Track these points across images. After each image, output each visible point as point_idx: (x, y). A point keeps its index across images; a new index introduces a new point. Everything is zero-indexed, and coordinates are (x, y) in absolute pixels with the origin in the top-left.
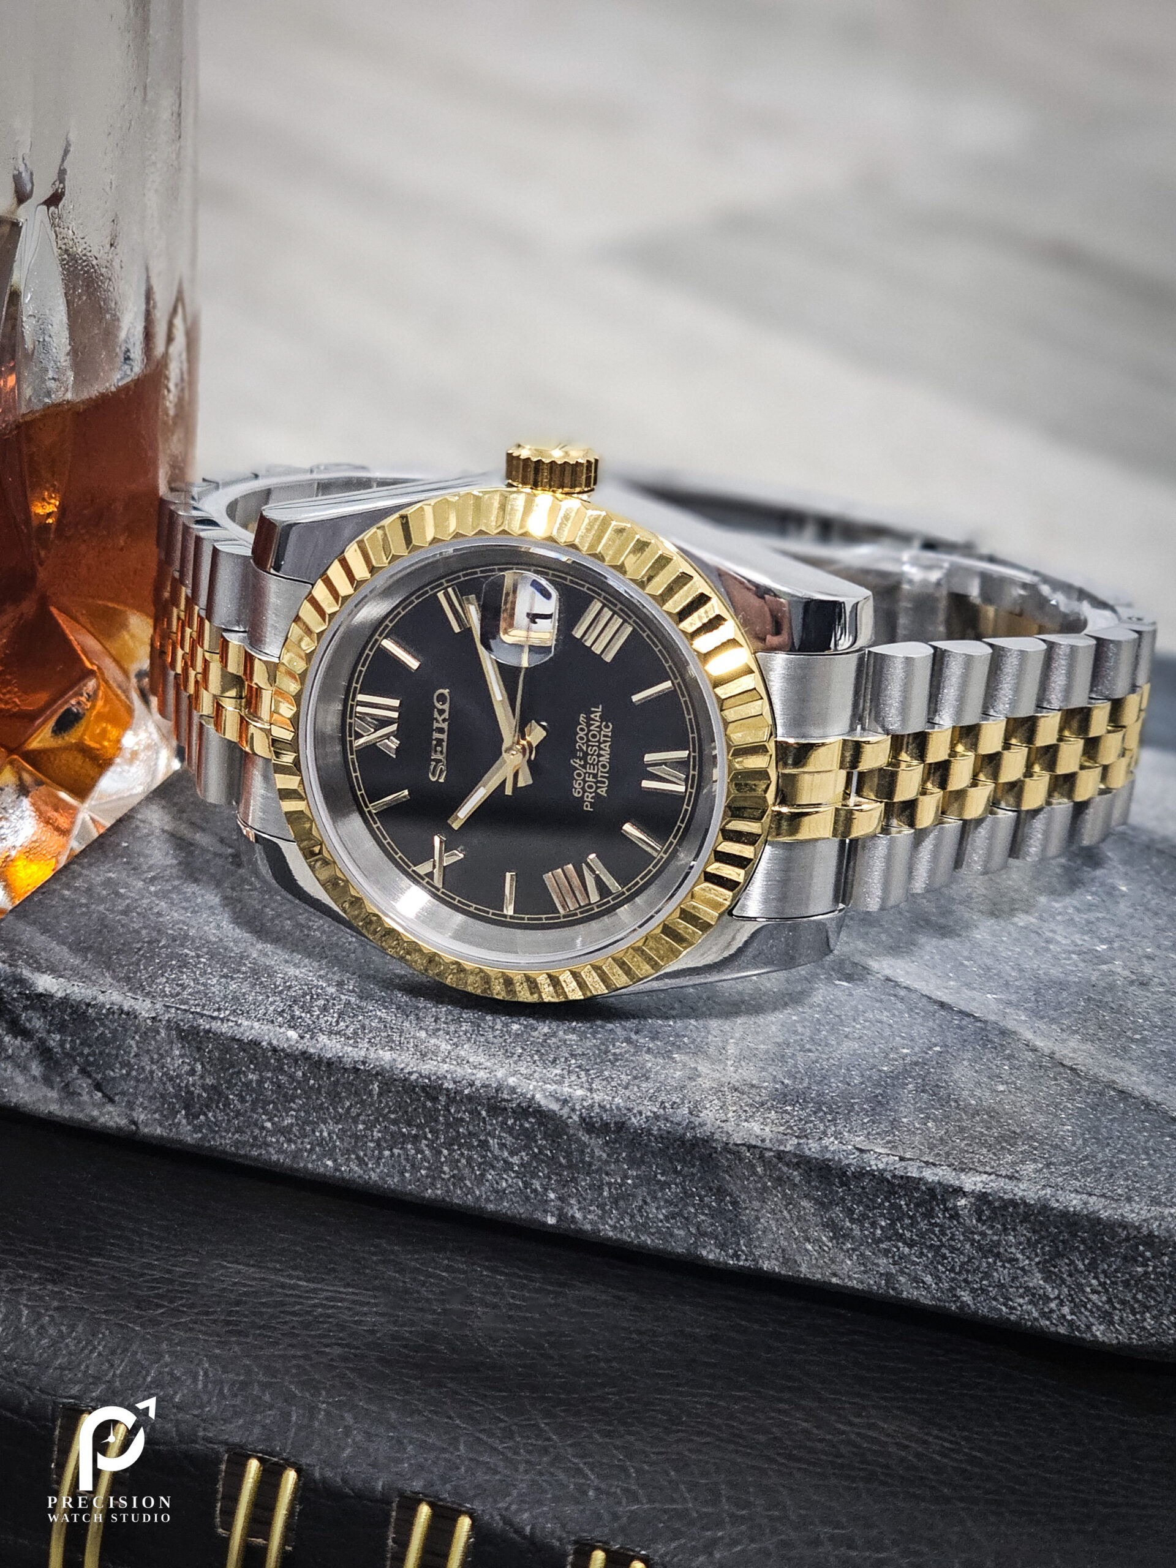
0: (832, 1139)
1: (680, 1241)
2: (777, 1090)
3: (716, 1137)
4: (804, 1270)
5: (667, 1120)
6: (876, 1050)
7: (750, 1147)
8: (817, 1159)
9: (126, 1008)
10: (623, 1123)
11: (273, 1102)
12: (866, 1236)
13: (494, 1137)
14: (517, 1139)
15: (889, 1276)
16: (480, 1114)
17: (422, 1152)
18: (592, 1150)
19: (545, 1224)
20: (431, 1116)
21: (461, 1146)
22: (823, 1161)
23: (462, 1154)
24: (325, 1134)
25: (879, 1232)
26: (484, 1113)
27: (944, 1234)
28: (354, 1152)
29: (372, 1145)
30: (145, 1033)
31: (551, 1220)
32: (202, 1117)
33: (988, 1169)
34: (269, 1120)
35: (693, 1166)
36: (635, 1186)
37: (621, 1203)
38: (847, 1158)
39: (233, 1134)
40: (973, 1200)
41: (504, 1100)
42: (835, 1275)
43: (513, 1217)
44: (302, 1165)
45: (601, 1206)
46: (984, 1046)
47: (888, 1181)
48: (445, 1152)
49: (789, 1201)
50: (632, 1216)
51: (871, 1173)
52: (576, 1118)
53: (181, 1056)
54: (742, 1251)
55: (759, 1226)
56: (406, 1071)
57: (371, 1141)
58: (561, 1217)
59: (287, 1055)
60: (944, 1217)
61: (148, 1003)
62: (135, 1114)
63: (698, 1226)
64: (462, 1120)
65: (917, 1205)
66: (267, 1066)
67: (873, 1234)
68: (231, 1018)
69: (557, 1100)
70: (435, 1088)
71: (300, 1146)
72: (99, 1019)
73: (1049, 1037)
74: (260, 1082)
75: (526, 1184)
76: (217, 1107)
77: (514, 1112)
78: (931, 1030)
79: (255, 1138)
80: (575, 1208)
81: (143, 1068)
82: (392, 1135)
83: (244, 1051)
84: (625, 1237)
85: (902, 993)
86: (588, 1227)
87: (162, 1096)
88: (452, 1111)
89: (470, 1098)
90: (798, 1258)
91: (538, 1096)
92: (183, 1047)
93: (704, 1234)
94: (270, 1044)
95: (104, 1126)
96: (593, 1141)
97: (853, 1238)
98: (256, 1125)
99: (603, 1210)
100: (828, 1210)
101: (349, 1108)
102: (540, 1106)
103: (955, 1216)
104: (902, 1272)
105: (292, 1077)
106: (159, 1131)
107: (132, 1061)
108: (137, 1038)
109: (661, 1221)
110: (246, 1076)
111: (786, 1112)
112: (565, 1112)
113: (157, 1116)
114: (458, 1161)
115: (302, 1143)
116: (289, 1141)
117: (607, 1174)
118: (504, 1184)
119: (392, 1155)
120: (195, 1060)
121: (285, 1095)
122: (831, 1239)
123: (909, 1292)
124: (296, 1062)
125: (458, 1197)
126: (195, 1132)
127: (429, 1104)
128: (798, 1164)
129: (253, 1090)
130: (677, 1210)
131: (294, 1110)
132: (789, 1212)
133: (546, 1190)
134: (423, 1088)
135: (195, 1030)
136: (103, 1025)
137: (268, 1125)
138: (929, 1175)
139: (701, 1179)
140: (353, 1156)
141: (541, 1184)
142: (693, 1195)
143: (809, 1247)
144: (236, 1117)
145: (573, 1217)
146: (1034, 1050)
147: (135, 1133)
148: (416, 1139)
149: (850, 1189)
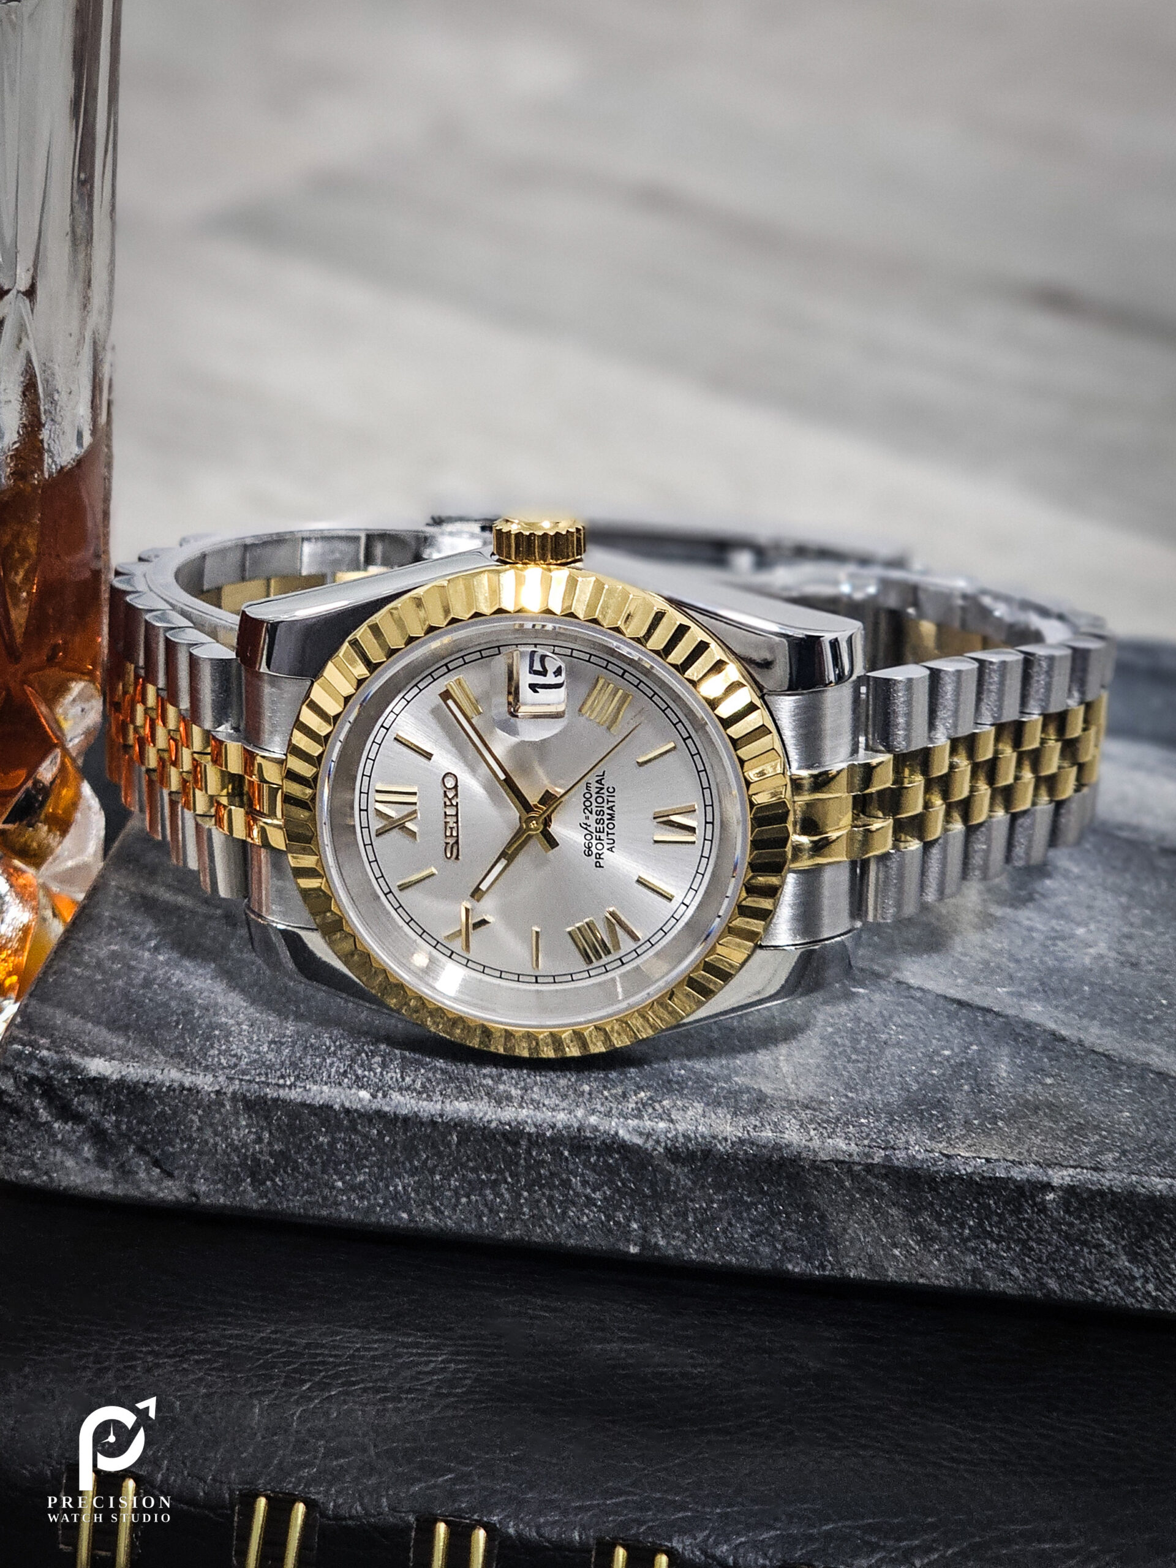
0: (917, 1148)
1: (765, 1256)
2: (844, 1104)
3: (804, 1155)
4: (891, 1273)
5: (752, 1143)
6: (920, 1055)
7: (838, 1163)
8: (905, 1168)
9: (187, 1085)
10: (710, 1151)
11: (345, 1162)
12: (953, 1237)
13: (575, 1177)
14: (599, 1175)
15: (975, 1272)
16: (562, 1154)
17: (501, 1196)
18: (678, 1180)
19: (628, 1253)
20: (511, 1161)
21: (541, 1187)
22: (912, 1170)
23: (543, 1194)
24: (400, 1188)
25: (967, 1231)
26: (566, 1153)
27: (1031, 1226)
28: (431, 1204)
29: (448, 1193)
30: (209, 1107)
31: (633, 1250)
32: (268, 1183)
33: (1072, 1163)
34: (340, 1179)
35: (781, 1185)
36: (720, 1209)
37: (707, 1228)
38: (934, 1165)
39: (302, 1196)
40: (1060, 1193)
41: (586, 1138)
42: (922, 1276)
43: (595, 1250)
44: (373, 1219)
45: (686, 1231)
46: (1015, 1040)
47: (977, 1183)
48: (525, 1194)
49: (876, 1209)
50: (716, 1239)
51: (960, 1177)
52: (662, 1150)
53: (247, 1126)
54: (829, 1262)
55: (847, 1237)
56: (485, 1120)
57: (450, 1189)
58: (644, 1244)
59: (361, 1115)
60: (1033, 1212)
61: (210, 1078)
62: (195, 1186)
63: (785, 1241)
64: (543, 1161)
65: (1006, 1203)
66: (339, 1127)
67: (962, 1234)
68: (298, 1083)
69: (641, 1134)
70: (516, 1134)
71: (372, 1202)
72: (158, 1098)
73: (1071, 1026)
74: (332, 1144)
75: (609, 1218)
76: (286, 1172)
77: (597, 1148)
78: (961, 1030)
79: (325, 1198)
80: (659, 1236)
81: (206, 1142)
82: (470, 1182)
83: (315, 1115)
84: (708, 1259)
85: (919, 994)
86: (671, 1252)
87: (225, 1166)
88: (534, 1153)
89: (552, 1140)
90: (886, 1264)
91: (621, 1132)
92: (250, 1117)
93: (792, 1250)
94: (343, 1106)
95: (163, 1200)
96: (678, 1171)
97: (941, 1240)
98: (326, 1185)
99: (689, 1235)
100: (916, 1216)
101: (425, 1162)
102: (624, 1141)
103: (1043, 1209)
104: (989, 1267)
105: (366, 1137)
106: (222, 1201)
107: (194, 1135)
108: (200, 1112)
109: (747, 1241)
110: (317, 1140)
111: (862, 1124)
112: (650, 1145)
113: (220, 1186)
114: (539, 1201)
115: (375, 1199)
116: (361, 1198)
117: (691, 1201)
118: (585, 1219)
119: (470, 1201)
120: (262, 1128)
121: (357, 1154)
122: (918, 1243)
123: (996, 1284)
124: (370, 1121)
125: (537, 1235)
126: (261, 1197)
127: (509, 1149)
128: (886, 1175)
129: (324, 1151)
130: (762, 1228)
131: (366, 1167)
132: (876, 1220)
133: (629, 1221)
134: (504, 1134)
135: (262, 1100)
136: (162, 1103)
137: (340, 1184)
138: (1016, 1173)
139: (788, 1196)
140: (429, 1207)
141: (625, 1217)
142: (780, 1212)
143: (897, 1252)
144: (306, 1180)
145: (656, 1244)
146: (1063, 1039)
147: (194, 1204)
148: (495, 1184)
149: (938, 1193)
